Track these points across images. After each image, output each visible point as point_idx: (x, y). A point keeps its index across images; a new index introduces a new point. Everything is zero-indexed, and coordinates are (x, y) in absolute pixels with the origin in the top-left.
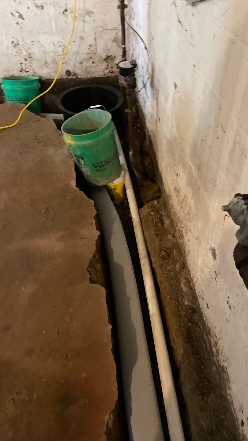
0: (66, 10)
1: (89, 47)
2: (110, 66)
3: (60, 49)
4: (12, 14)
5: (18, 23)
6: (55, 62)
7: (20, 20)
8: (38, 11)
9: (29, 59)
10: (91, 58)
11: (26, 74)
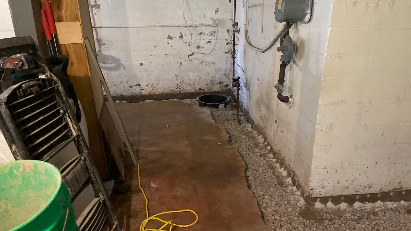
0: (202, 62)
1: (211, 78)
2: (221, 86)
3: (197, 79)
4: (178, 63)
5: (179, 67)
6: (194, 84)
7: (181, 66)
8: (190, 62)
9: (182, 82)
10: (212, 82)
11: (179, 90)
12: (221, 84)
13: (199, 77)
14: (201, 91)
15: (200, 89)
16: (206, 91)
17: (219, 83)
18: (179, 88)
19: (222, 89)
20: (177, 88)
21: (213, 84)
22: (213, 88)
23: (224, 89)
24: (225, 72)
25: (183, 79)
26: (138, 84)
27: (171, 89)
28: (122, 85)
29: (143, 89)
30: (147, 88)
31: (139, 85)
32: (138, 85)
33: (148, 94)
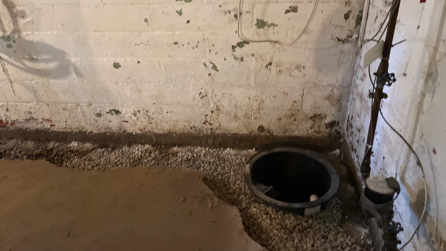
0: (270, 64)
1: (292, 104)
2: (317, 125)
3: (256, 104)
4: (205, 64)
5: (210, 75)
6: (246, 116)
7: (213, 72)
8: (237, 63)
9: (216, 111)
10: (293, 115)
11: (210, 127)
12: (317, 121)
13: (259, 102)
14: (263, 134)
15: (261, 128)
16: (275, 134)
17: (311, 118)
18: (210, 124)
19: (319, 132)
20: (204, 123)
21: (295, 120)
22: (294, 127)
23: (323, 132)
24: (332, 91)
25: (218, 104)
26: (115, 110)
27: (192, 125)
28: (79, 109)
29: (127, 122)
30: (135, 118)
31: (117, 112)
32: (113, 112)
33: (139, 132)
